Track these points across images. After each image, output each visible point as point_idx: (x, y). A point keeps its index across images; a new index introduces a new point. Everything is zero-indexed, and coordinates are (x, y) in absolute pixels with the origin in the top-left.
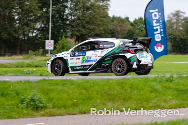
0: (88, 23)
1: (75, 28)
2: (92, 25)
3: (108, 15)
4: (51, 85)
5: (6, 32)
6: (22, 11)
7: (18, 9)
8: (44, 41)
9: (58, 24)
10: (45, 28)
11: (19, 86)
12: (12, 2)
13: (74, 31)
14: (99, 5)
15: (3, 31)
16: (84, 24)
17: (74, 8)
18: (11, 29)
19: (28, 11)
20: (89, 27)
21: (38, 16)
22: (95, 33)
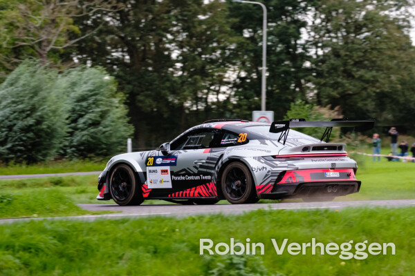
0: (358, 64)
1: (328, 80)
2: (371, 70)
3: (411, 43)
4: (279, 224)
5: (149, 92)
6: (190, 36)
7: (178, 32)
8: (248, 112)
9: (283, 69)
10: (248, 81)
11: (197, 230)
12: (166, 16)
13: (325, 85)
14: (386, 16)
15: (142, 91)
16: (349, 67)
17: (323, 26)
18: (163, 83)
19: (204, 37)
20: (361, 76)
21: (230, 49)
22: (378, 91)
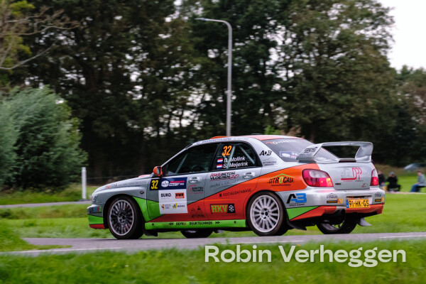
0: (332, 87)
1: (299, 104)
2: (345, 94)
3: (389, 64)
5: (106, 117)
6: (151, 57)
7: (137, 52)
9: (251, 92)
10: (214, 105)
11: (148, 266)
12: (124, 35)
13: (296, 109)
14: (362, 36)
15: (99, 116)
16: (322, 91)
17: (294, 46)
18: (122, 107)
19: (165, 58)
20: (335, 100)
21: (194, 71)
22: (353, 116)
